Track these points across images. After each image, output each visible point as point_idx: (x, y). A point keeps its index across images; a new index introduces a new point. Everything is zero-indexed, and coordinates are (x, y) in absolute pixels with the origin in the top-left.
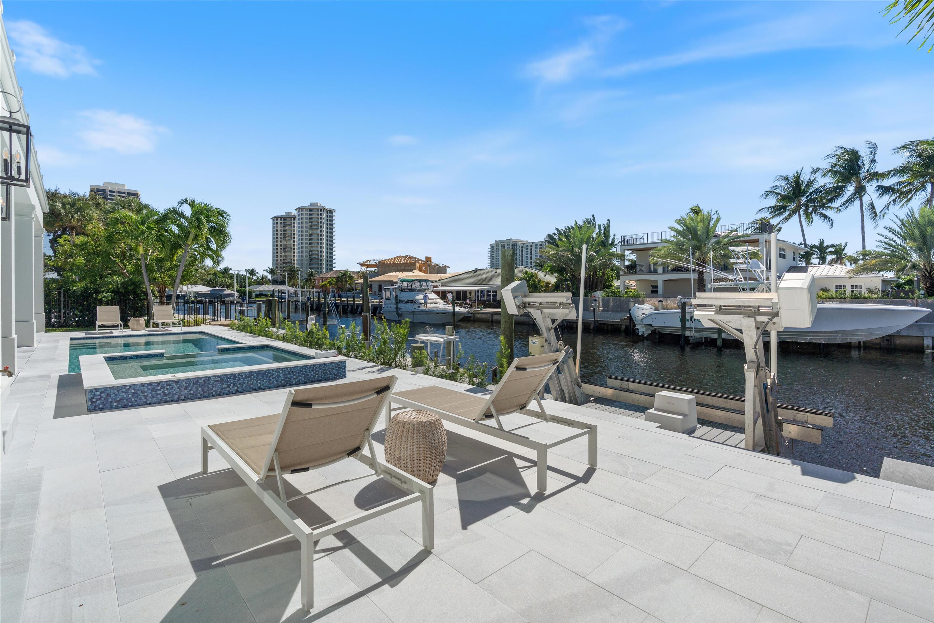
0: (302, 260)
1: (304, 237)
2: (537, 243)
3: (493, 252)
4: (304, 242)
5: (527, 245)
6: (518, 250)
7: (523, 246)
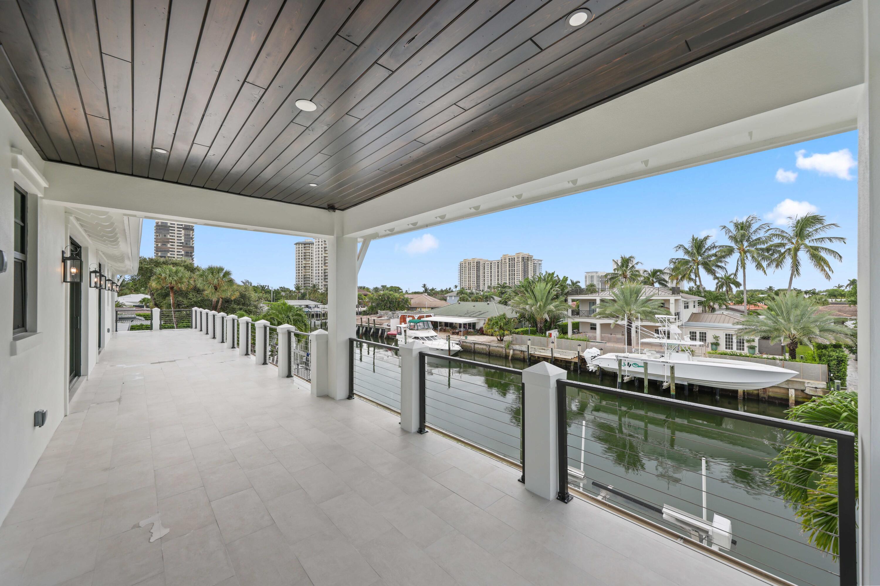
0: (319, 276)
1: (320, 259)
2: (496, 262)
3: (462, 268)
4: (320, 262)
5: (488, 262)
6: (481, 266)
7: (484, 264)
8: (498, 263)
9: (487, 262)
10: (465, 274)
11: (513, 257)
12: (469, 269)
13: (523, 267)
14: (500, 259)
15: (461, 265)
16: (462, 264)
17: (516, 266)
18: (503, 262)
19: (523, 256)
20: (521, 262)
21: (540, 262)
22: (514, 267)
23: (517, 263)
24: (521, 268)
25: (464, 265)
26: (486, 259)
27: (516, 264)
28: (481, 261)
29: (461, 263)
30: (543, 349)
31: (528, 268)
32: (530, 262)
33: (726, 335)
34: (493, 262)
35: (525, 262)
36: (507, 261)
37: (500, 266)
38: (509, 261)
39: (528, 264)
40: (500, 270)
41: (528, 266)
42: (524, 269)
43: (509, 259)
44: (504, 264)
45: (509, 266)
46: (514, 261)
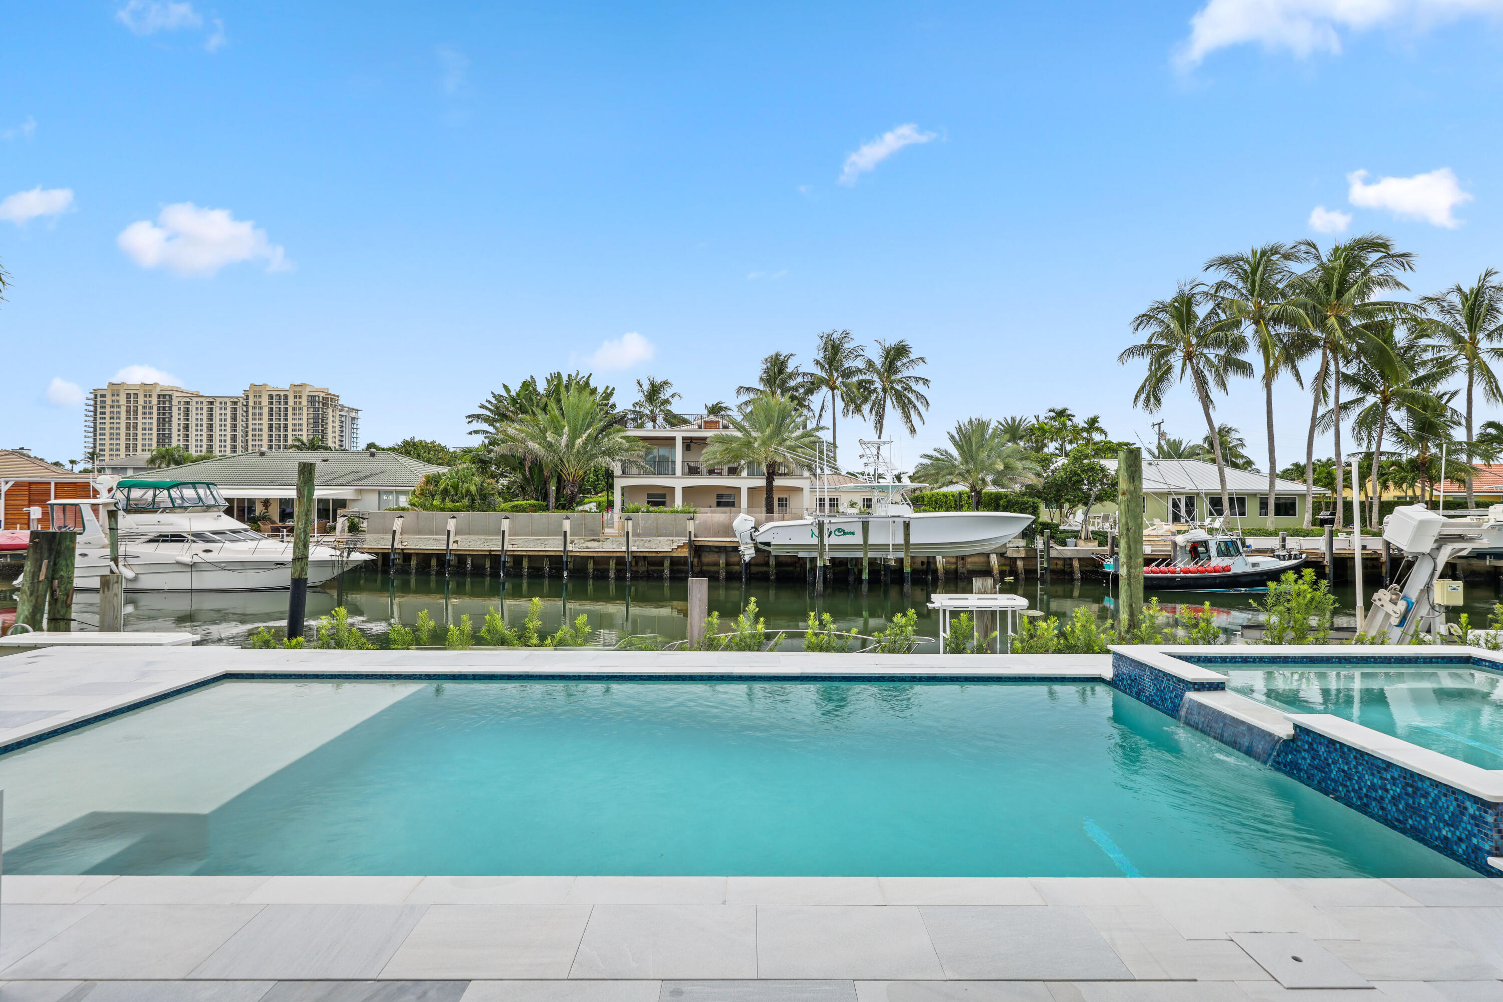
2: (226, 400)
3: (103, 407)
5: (198, 399)
6: (175, 408)
7: (188, 403)
8: (235, 403)
9: (195, 400)
10: (115, 426)
11: (282, 393)
12: (128, 413)
13: (311, 421)
14: (241, 394)
15: (97, 397)
16: (103, 396)
17: (290, 416)
18: (251, 403)
19: (312, 394)
20: (305, 409)
21: (353, 415)
22: (286, 420)
23: (294, 408)
24: (305, 422)
25: (109, 400)
26: (192, 389)
27: (290, 411)
28: (175, 394)
29: (99, 393)
30: (594, 540)
31: (324, 424)
32: (330, 411)
33: (864, 499)
34: (219, 400)
35: (316, 410)
36: (265, 401)
37: (240, 413)
38: (271, 403)
39: (325, 414)
40: (240, 423)
41: (324, 419)
42: (316, 425)
43: (271, 397)
44: (254, 408)
45: (271, 415)
46: (286, 403)
